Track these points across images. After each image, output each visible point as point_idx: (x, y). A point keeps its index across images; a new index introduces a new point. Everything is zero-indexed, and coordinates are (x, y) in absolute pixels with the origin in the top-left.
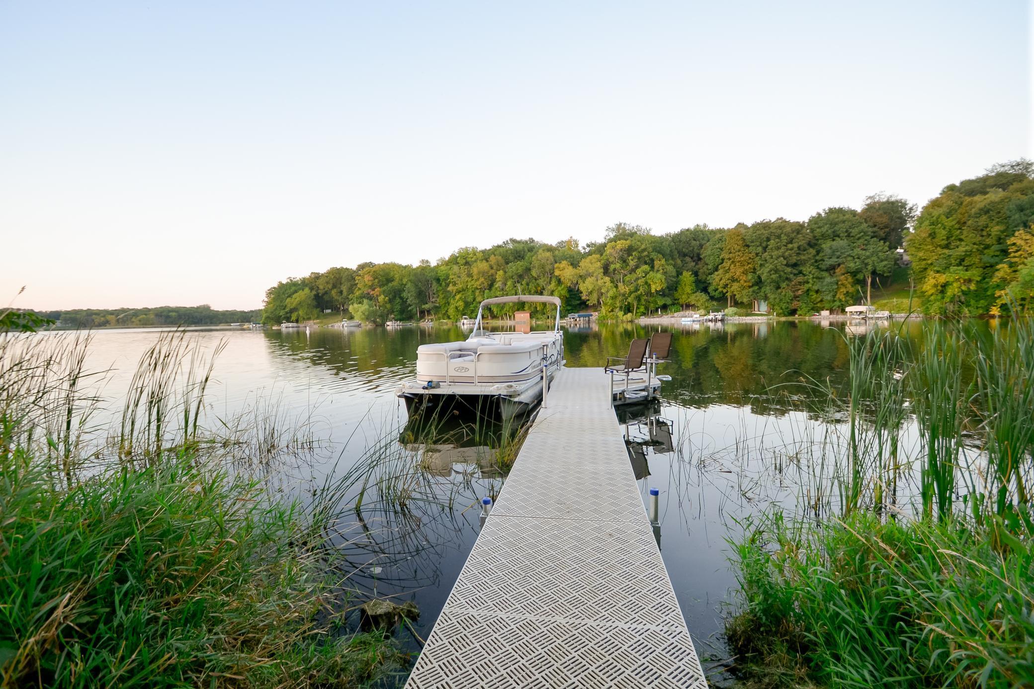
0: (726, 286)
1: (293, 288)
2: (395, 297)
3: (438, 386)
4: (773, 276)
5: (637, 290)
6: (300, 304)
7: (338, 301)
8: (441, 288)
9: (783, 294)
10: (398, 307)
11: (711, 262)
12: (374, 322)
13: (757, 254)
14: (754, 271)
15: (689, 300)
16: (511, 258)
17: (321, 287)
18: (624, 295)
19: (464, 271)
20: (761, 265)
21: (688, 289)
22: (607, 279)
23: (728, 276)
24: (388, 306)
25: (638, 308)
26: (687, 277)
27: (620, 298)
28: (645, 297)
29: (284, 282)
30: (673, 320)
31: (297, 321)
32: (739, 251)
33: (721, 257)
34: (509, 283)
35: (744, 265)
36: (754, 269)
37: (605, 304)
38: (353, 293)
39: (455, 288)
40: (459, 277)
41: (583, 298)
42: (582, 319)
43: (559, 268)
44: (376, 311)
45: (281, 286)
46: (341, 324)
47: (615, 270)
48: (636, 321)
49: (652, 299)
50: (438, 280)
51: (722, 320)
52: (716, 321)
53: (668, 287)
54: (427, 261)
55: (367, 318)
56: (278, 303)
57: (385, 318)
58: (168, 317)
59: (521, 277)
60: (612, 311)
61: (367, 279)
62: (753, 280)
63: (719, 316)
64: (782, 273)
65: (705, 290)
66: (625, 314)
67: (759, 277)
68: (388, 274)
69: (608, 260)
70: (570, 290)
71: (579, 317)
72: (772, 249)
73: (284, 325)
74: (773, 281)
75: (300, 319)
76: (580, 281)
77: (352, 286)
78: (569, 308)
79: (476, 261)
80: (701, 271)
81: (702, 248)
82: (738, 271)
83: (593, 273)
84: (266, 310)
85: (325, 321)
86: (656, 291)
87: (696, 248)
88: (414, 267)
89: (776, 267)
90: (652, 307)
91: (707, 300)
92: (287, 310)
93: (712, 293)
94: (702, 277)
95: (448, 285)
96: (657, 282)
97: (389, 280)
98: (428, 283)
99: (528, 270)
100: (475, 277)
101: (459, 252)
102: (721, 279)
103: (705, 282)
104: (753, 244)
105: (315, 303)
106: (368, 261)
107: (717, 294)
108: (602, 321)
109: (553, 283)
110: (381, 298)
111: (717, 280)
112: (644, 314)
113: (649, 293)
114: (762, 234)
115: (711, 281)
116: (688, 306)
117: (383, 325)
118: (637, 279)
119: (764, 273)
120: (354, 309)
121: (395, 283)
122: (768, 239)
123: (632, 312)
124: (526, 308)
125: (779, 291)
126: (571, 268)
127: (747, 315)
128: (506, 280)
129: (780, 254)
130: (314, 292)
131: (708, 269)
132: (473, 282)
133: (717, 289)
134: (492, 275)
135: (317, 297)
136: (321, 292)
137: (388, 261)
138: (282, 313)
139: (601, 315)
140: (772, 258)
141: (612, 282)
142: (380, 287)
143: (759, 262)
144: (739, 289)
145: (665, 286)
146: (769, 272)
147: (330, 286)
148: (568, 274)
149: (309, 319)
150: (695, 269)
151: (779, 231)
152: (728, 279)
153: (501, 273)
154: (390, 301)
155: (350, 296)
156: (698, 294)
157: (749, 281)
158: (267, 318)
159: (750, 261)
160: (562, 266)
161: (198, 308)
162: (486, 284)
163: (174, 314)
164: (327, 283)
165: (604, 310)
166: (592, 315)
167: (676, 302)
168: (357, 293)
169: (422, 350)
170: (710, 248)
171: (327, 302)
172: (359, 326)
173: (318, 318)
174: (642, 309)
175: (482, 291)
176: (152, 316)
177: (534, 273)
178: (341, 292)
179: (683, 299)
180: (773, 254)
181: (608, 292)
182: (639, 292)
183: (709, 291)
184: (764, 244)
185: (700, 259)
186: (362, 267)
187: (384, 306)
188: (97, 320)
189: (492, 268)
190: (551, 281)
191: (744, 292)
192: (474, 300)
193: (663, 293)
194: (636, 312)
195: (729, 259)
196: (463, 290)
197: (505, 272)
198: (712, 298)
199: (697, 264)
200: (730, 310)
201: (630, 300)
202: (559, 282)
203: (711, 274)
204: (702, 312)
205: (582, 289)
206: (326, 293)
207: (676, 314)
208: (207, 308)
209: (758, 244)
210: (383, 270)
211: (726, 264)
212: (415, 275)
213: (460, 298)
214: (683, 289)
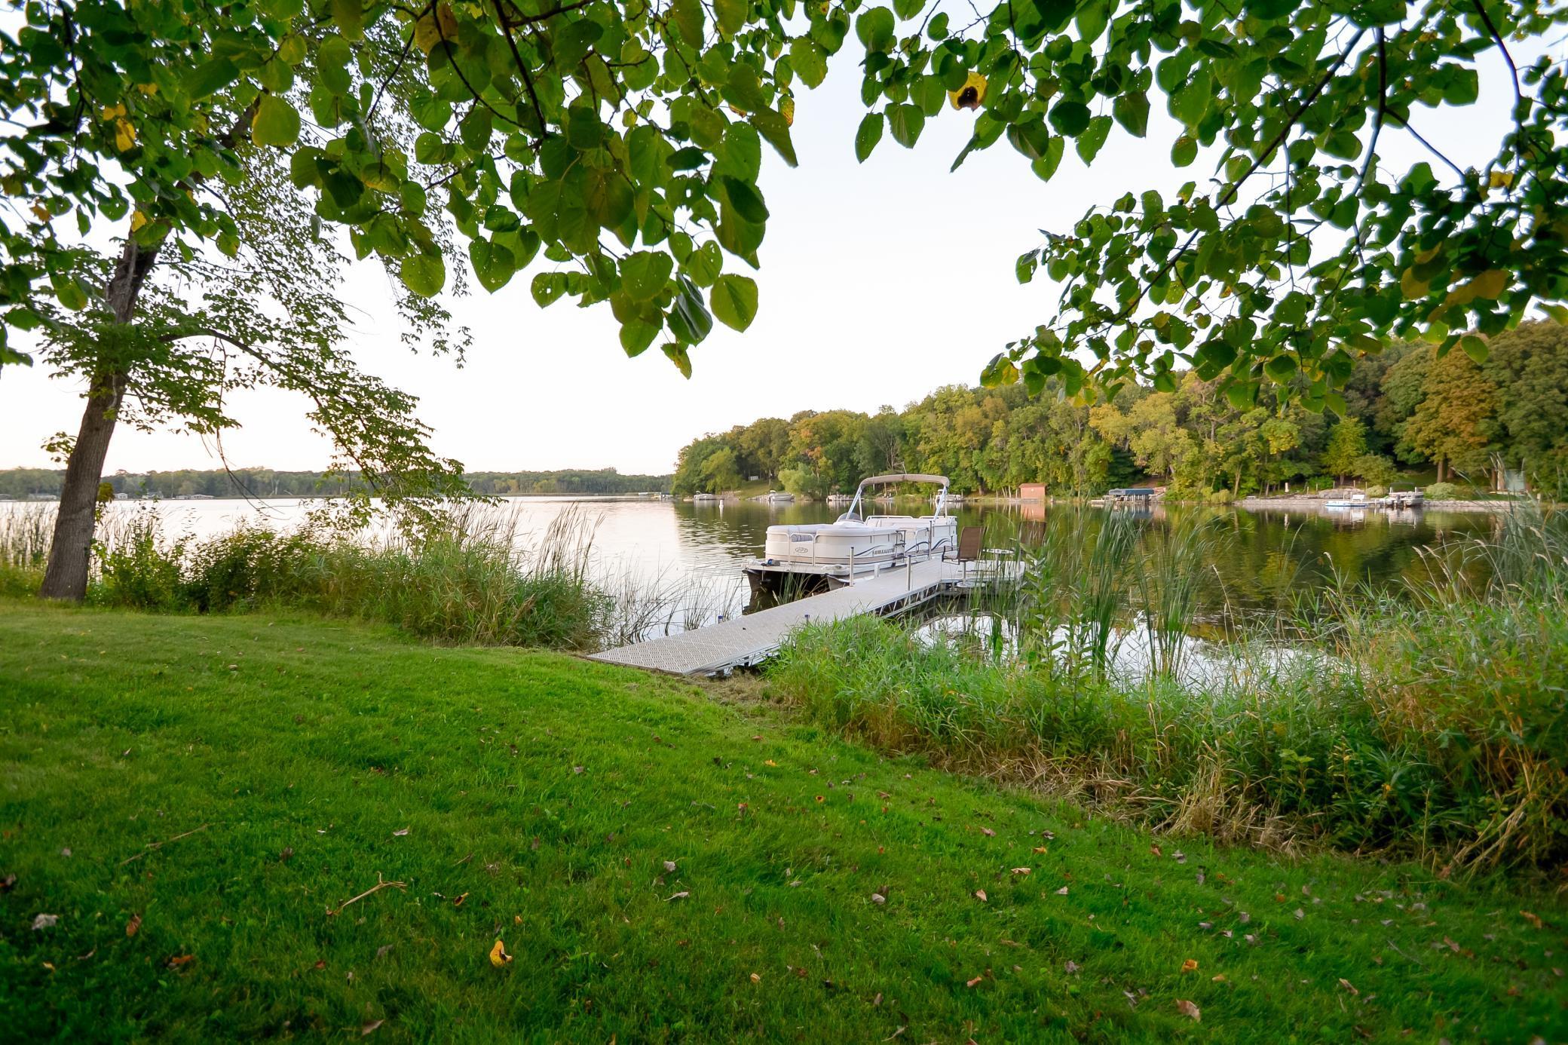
0: (1429, 443)
1: (711, 447)
2: (841, 460)
3: (777, 563)
4: (1535, 425)
5: (1240, 449)
6: (718, 468)
7: (765, 464)
8: (906, 447)
9: (1560, 457)
10: (845, 474)
11: (1400, 402)
12: (812, 495)
13: (1500, 384)
14: (1493, 414)
15: (1351, 468)
16: (1018, 400)
17: (745, 446)
18: (1215, 459)
19: (942, 421)
20: (1509, 404)
21: (1350, 449)
22: (1182, 432)
23: (1433, 424)
24: (832, 473)
25: (1242, 481)
26: (1349, 427)
27: (1208, 464)
28: (1257, 463)
29: (701, 439)
30: (1313, 504)
31: (713, 492)
32: (1459, 378)
33: (1420, 390)
34: (1012, 440)
35: (1469, 405)
36: (1494, 411)
37: (1179, 474)
38: (785, 454)
39: (928, 447)
40: (935, 430)
41: (1137, 463)
42: (1133, 497)
43: (1096, 414)
44: (815, 479)
45: (697, 444)
46: (767, 497)
47: (1199, 416)
48: (1237, 504)
49: (1271, 466)
50: (904, 435)
51: (1416, 506)
52: (1401, 506)
53: (1306, 445)
54: (890, 408)
55: (802, 489)
56: (692, 467)
57: (826, 489)
58: (570, 483)
59: (1032, 429)
60: (1192, 485)
61: (805, 433)
62: (1490, 433)
63: (1409, 497)
64: (1556, 419)
65: (1388, 450)
66: (1217, 490)
67: (1504, 427)
68: (833, 427)
69: (1186, 399)
70: (1115, 451)
71: (1129, 494)
72: (1533, 373)
73: (697, 497)
74: (1534, 434)
75: (718, 489)
76: (1132, 436)
77: (785, 444)
78: (1113, 479)
79: (962, 406)
80: (1381, 415)
81: (1384, 373)
82: (1456, 416)
83: (1156, 422)
84: (677, 476)
85: (748, 492)
86: (1279, 451)
87: (1370, 374)
88: (871, 416)
89: (1542, 407)
90: (1271, 479)
91: (1388, 469)
92: (702, 476)
93: (1404, 457)
94: (1380, 425)
95: (917, 443)
96: (1282, 434)
97: (836, 436)
98: (889, 439)
99: (1044, 418)
100: (959, 431)
101: (938, 393)
102: (1420, 431)
103: (1388, 436)
104: (1491, 365)
105: (736, 467)
106: (807, 409)
107: (1411, 458)
108: (1171, 503)
109: (1086, 440)
110: (822, 461)
111: (1411, 433)
112: (1255, 492)
113: (1264, 456)
114: (1513, 345)
115: (1399, 434)
116: (1349, 479)
117: (823, 499)
118: (1242, 431)
119: (1514, 420)
120: (785, 476)
121: (842, 440)
122: (1526, 355)
123: (1230, 488)
124: (1039, 478)
125: (1550, 452)
126: (1117, 414)
127: (1475, 497)
128: (1008, 435)
129: (1551, 382)
130: (736, 453)
131: (1395, 412)
132: (956, 438)
133: (1413, 449)
134: (986, 427)
135: (739, 459)
136: (745, 452)
137: (835, 408)
138: (696, 480)
139: (1171, 492)
140: (1533, 389)
141: (1191, 436)
142: (822, 444)
143: (1505, 399)
144: (1457, 449)
145: (1297, 443)
146: (1525, 416)
147: (756, 444)
148: (1111, 424)
149: (728, 489)
150: (1367, 412)
151: (1551, 339)
152: (1436, 431)
153: (1000, 423)
154: (835, 465)
155: (781, 459)
156: (1370, 457)
157: (1481, 434)
158: (678, 486)
159: (1483, 397)
160: (1101, 411)
161: (603, 472)
162: (975, 441)
163: (576, 479)
164: (753, 440)
165: (1176, 484)
166: (1152, 492)
167: (1324, 471)
168: (791, 454)
169: (771, 530)
170: (1398, 374)
171: (752, 466)
172: (791, 500)
173: (739, 488)
174: (1251, 483)
175: (969, 451)
176: (554, 482)
177: (1054, 423)
178: (770, 453)
179: (1340, 466)
180: (1535, 382)
181: (1182, 453)
182: (1244, 454)
183: (1396, 451)
184: (1517, 365)
185: (1378, 394)
186: (798, 417)
187: (825, 472)
188: (499, 484)
189: (986, 417)
190: (1082, 435)
191: (1469, 455)
192: (957, 464)
193: (1293, 455)
194: (1240, 488)
195: (1438, 393)
196: (941, 450)
197: (1007, 423)
198: (1401, 465)
199: (1371, 403)
200: (1438, 488)
201: (1225, 467)
202: (1097, 437)
203: (1401, 420)
204: (1378, 489)
205: (1134, 449)
206: (751, 453)
207: (1322, 493)
208: (612, 472)
209: (1503, 363)
210: (827, 421)
211: (1432, 403)
212: (871, 428)
213: (936, 462)
214: (1339, 449)
